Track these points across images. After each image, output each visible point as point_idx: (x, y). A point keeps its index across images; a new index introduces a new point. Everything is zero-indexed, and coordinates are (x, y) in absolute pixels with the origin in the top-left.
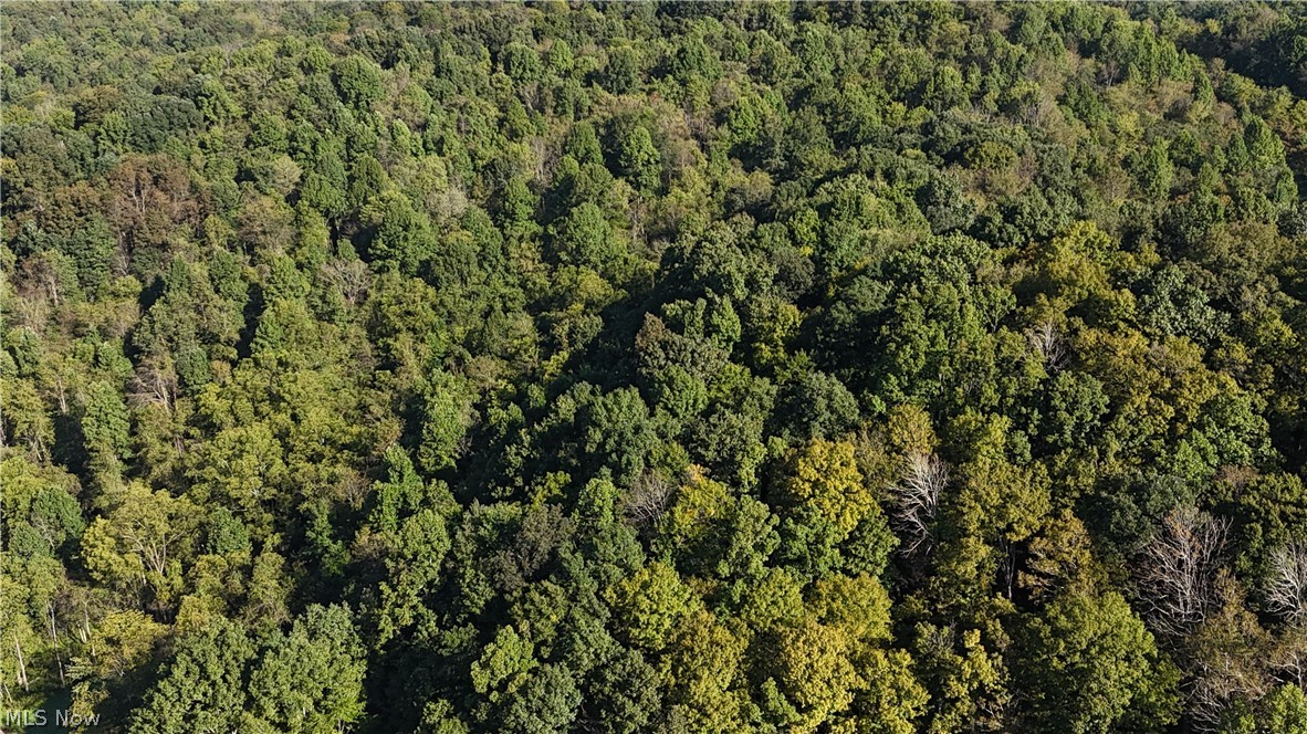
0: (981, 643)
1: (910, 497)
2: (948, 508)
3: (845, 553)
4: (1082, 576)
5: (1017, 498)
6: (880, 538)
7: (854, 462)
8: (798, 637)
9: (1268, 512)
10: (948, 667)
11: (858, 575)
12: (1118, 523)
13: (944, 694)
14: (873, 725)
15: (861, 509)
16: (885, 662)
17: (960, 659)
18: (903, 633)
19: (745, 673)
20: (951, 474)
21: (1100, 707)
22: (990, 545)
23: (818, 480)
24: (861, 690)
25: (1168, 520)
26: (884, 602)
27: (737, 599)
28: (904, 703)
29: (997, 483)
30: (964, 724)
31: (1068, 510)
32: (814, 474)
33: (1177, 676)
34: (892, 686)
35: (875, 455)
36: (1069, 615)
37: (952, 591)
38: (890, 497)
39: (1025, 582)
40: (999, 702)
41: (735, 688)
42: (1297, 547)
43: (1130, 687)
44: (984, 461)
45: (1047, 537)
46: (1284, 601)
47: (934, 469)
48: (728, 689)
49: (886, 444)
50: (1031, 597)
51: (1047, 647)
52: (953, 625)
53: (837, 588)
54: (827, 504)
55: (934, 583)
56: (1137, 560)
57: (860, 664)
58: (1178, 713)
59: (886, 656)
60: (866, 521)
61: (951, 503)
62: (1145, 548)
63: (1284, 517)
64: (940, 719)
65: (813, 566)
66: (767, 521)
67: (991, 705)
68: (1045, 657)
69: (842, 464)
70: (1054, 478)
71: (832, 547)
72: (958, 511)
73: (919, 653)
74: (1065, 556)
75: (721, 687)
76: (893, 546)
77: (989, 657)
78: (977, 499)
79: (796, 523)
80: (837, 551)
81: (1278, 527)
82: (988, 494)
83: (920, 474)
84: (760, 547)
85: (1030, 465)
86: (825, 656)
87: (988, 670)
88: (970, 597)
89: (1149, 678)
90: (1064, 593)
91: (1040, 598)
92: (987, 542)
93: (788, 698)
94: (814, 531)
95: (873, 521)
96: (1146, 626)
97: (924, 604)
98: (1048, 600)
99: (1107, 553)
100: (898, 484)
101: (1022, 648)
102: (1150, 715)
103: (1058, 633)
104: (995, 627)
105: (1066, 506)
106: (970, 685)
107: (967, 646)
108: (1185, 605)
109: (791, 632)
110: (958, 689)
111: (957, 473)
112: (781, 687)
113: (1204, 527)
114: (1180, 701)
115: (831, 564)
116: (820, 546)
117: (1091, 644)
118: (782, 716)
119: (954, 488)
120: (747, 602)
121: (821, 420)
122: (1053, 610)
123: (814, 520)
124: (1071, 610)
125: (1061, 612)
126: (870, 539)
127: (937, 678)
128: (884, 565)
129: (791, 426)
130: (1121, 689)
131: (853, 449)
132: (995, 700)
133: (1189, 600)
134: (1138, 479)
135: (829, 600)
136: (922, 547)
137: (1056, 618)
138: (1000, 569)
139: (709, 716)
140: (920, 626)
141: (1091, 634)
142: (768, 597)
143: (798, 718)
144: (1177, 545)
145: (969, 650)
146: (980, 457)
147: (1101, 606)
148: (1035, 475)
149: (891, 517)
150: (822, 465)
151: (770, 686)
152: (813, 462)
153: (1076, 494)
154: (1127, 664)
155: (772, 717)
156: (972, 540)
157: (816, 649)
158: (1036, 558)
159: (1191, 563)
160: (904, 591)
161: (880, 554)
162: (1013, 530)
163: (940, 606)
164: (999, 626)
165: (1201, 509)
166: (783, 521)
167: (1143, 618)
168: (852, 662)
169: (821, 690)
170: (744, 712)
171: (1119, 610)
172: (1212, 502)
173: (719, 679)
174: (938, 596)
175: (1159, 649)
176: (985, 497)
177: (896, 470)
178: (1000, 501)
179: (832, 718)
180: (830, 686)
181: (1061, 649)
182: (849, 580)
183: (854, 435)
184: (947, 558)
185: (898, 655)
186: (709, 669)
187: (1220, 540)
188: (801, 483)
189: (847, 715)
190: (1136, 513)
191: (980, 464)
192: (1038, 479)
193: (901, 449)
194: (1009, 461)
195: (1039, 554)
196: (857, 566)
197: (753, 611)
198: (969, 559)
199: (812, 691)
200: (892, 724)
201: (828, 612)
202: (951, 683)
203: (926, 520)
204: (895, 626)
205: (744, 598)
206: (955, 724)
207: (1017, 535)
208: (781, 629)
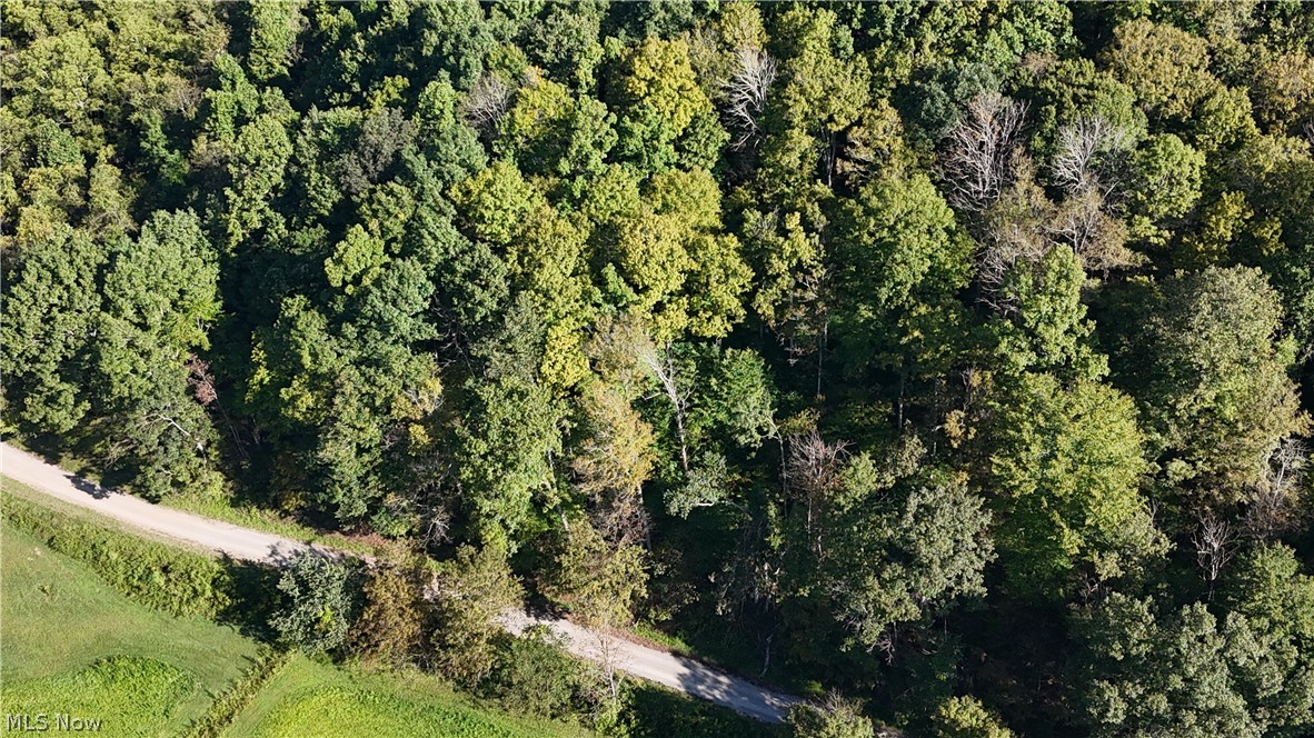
0: (801, 224)
1: (740, 93)
2: (776, 103)
3: (679, 149)
4: (894, 161)
5: (839, 90)
6: (712, 134)
7: (687, 61)
8: (635, 226)
9: (1062, 95)
10: (771, 247)
11: (691, 168)
12: (929, 110)
13: (767, 271)
14: (703, 302)
15: (694, 106)
16: (715, 245)
17: (781, 239)
18: (732, 220)
19: (587, 261)
20: (779, 70)
21: (902, 273)
22: (812, 136)
23: (654, 78)
24: (692, 271)
25: (972, 106)
26: (714, 193)
27: (577, 194)
28: (731, 280)
29: (821, 77)
30: (783, 297)
31: (885, 100)
32: (650, 74)
33: (970, 245)
34: (720, 267)
35: (707, 52)
36: (880, 196)
37: (777, 181)
38: (722, 94)
39: (843, 168)
40: (815, 275)
41: (578, 274)
42: (1085, 126)
43: (931, 257)
44: (809, 56)
45: (864, 126)
46: (1068, 175)
47: (763, 64)
48: (571, 275)
49: (718, 42)
50: (847, 182)
51: (859, 224)
52: (776, 210)
53: (671, 181)
54: (662, 102)
55: (761, 174)
56: (943, 146)
57: (691, 249)
58: (970, 278)
59: (716, 240)
60: (699, 118)
61: (779, 97)
62: (951, 133)
63: (1075, 98)
64: (763, 293)
65: (649, 163)
66: (605, 119)
67: (808, 278)
68: (857, 233)
69: (676, 63)
70: (874, 71)
71: (667, 143)
72: (784, 105)
73: (745, 237)
74: (879, 142)
75: (564, 274)
76: (724, 141)
77: (807, 236)
78: (802, 92)
79: (633, 120)
80: (671, 147)
81: (1069, 109)
82: (812, 87)
83: (750, 71)
84: (599, 145)
85: (853, 58)
86: (660, 243)
87: (805, 248)
88: (794, 187)
89: (947, 248)
90: (877, 177)
91: (855, 183)
92: (810, 133)
93: (626, 280)
94: (650, 128)
95: (705, 117)
96: (948, 202)
97: (751, 194)
98: (863, 185)
99: (918, 139)
100: (730, 81)
101: (837, 228)
102: (946, 281)
103: (869, 212)
104: (814, 210)
105: (882, 97)
106: (790, 262)
107: (788, 227)
108: (984, 182)
109: (629, 222)
110: (778, 265)
111: (785, 69)
112: (620, 271)
113: (1004, 111)
114: (972, 268)
115: (665, 159)
116: (655, 142)
117: (898, 220)
118: (622, 297)
119: (781, 83)
120: (587, 197)
121: (656, 19)
122: (865, 192)
123: (649, 117)
124: (882, 191)
125: (874, 194)
126: (702, 134)
127: (761, 258)
128: (715, 159)
129: (627, 26)
130: (922, 259)
131: (687, 48)
132: (812, 274)
133: (987, 180)
134: (950, 68)
135: (664, 193)
136: (750, 141)
137: (868, 199)
138: (821, 159)
139: (553, 300)
140: (746, 213)
141: (899, 211)
142: (606, 191)
143: (636, 298)
144: (979, 128)
145: (790, 231)
146: (806, 51)
147: (909, 187)
148: (856, 67)
149: (722, 114)
150: (657, 64)
151: (610, 271)
152: (648, 60)
153: (893, 85)
154: (928, 236)
155: (613, 299)
156: (796, 132)
157: (652, 236)
158: (853, 145)
159: (992, 145)
160: (733, 184)
161: (712, 149)
162: (834, 121)
163: (765, 196)
164: (817, 209)
165: (1004, 94)
166: (620, 119)
167: (945, 196)
168: (685, 247)
169: (656, 272)
170: (586, 295)
171: (924, 189)
172: (1015, 87)
173: (562, 267)
174: (764, 186)
175: (958, 223)
176: (809, 90)
177: (728, 68)
178: (823, 93)
179: (667, 298)
180: (665, 269)
181: (871, 226)
182: (681, 173)
183: (688, 34)
184: (773, 150)
185: (726, 239)
186: (553, 258)
187: (1018, 123)
188: (637, 82)
189: (681, 294)
190: (944, 100)
191: (806, 59)
192: (859, 71)
193: (732, 46)
194: (833, 55)
195: (856, 142)
196: (690, 160)
197: (593, 205)
198: (792, 149)
199: (646, 274)
200: (719, 299)
201: (663, 205)
202: (773, 261)
203: (754, 114)
204: (725, 216)
205: (584, 194)
206: (775, 297)
207: (837, 125)
208: (620, 220)
